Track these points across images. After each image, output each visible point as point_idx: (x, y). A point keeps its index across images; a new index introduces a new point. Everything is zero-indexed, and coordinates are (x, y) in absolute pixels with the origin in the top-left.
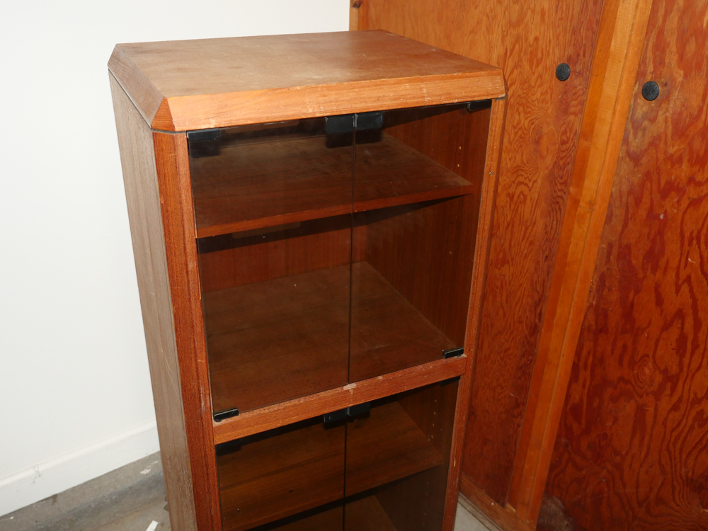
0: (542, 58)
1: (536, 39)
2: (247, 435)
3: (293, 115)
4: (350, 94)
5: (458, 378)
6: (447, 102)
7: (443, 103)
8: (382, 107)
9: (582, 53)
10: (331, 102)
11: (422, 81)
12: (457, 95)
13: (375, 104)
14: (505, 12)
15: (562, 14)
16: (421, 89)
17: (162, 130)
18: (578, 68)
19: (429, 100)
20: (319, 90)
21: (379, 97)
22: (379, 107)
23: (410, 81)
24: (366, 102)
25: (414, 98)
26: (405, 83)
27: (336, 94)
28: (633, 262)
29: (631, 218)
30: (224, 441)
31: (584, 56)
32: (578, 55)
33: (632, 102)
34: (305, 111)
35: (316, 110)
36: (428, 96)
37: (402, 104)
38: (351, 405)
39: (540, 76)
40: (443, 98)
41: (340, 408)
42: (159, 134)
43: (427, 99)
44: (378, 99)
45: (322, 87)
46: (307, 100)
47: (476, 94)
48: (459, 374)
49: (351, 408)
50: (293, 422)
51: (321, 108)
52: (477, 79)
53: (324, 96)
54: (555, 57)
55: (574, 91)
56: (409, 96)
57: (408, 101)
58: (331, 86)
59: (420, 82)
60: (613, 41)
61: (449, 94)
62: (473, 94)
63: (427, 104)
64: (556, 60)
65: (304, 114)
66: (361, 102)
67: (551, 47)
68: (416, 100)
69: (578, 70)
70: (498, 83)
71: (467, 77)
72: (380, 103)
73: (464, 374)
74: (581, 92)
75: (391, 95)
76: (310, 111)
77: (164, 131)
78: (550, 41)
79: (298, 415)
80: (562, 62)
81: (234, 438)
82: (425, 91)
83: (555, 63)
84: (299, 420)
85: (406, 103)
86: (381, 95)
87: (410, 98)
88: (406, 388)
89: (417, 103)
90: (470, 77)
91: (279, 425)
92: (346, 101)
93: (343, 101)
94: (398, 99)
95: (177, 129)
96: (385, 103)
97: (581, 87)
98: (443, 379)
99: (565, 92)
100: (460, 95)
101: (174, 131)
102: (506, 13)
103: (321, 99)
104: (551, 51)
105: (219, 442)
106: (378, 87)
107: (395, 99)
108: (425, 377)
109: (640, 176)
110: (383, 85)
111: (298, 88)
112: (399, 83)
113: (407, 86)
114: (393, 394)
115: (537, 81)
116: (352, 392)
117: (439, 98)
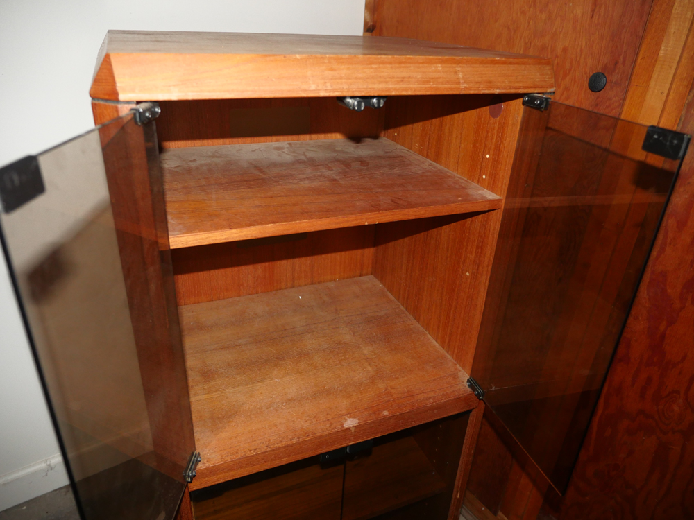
0: (570, 70)
1: (565, 50)
2: (229, 479)
3: (289, 91)
4: (367, 71)
5: (470, 411)
6: (487, 92)
7: (482, 92)
8: (407, 91)
9: (621, 60)
10: (341, 78)
11: (458, 63)
12: (499, 84)
13: (398, 86)
14: (529, 23)
15: (598, 19)
16: (456, 73)
17: (103, 99)
18: (615, 77)
19: (465, 88)
20: (326, 61)
21: (403, 78)
22: (403, 90)
23: (443, 62)
24: (387, 82)
25: (447, 82)
26: (436, 63)
27: (348, 69)
28: (669, 291)
29: (670, 243)
30: (201, 487)
31: (624, 63)
32: (616, 64)
33: (683, 113)
34: (305, 87)
35: (320, 87)
36: (464, 83)
37: (432, 88)
38: (351, 444)
39: (567, 89)
40: (482, 86)
41: (339, 447)
42: (99, 104)
43: (463, 86)
44: (402, 80)
45: (330, 58)
46: (309, 73)
47: (521, 85)
48: (471, 408)
49: (351, 446)
50: (284, 464)
51: (328, 85)
52: (523, 67)
53: (332, 70)
54: (588, 67)
55: (607, 104)
56: (441, 80)
57: (440, 86)
58: (342, 58)
59: (455, 63)
60: (663, 44)
61: (490, 82)
62: (517, 85)
63: (463, 92)
64: (588, 71)
65: (305, 91)
66: (380, 82)
67: (583, 56)
68: (449, 86)
69: (614, 80)
70: (547, 74)
71: (511, 63)
72: (404, 86)
73: (476, 407)
74: (617, 104)
75: (419, 77)
76: (313, 87)
77: (106, 100)
78: (581, 50)
79: (289, 456)
80: (594, 72)
81: (213, 484)
82: (461, 75)
83: (586, 73)
84: (291, 461)
85: (437, 89)
86: (405, 74)
87: (442, 83)
88: (414, 424)
89: (451, 89)
90: (515, 64)
91: (267, 468)
92: (361, 78)
93: (356, 78)
94: (428, 82)
95: (122, 97)
96: (411, 86)
97: (617, 99)
98: (454, 413)
99: (597, 105)
100: (503, 85)
101: (117, 101)
102: (531, 23)
103: (328, 74)
104: (582, 61)
105: (195, 489)
106: (403, 65)
107: (424, 83)
108: (435, 411)
109: (687, 196)
110: (410, 63)
111: (298, 56)
112: (430, 62)
113: (439, 67)
114: (399, 430)
115: (562, 94)
116: (353, 430)
117: (477, 85)
